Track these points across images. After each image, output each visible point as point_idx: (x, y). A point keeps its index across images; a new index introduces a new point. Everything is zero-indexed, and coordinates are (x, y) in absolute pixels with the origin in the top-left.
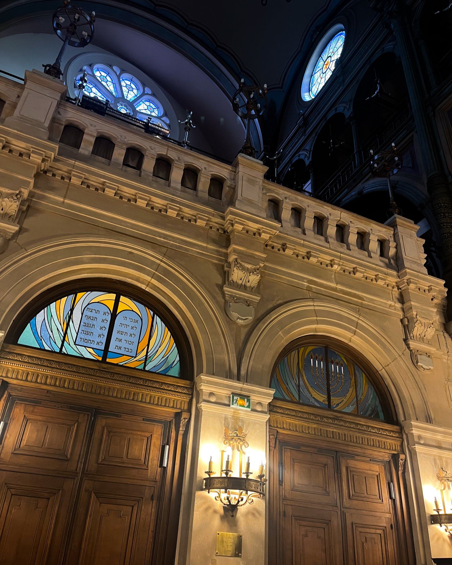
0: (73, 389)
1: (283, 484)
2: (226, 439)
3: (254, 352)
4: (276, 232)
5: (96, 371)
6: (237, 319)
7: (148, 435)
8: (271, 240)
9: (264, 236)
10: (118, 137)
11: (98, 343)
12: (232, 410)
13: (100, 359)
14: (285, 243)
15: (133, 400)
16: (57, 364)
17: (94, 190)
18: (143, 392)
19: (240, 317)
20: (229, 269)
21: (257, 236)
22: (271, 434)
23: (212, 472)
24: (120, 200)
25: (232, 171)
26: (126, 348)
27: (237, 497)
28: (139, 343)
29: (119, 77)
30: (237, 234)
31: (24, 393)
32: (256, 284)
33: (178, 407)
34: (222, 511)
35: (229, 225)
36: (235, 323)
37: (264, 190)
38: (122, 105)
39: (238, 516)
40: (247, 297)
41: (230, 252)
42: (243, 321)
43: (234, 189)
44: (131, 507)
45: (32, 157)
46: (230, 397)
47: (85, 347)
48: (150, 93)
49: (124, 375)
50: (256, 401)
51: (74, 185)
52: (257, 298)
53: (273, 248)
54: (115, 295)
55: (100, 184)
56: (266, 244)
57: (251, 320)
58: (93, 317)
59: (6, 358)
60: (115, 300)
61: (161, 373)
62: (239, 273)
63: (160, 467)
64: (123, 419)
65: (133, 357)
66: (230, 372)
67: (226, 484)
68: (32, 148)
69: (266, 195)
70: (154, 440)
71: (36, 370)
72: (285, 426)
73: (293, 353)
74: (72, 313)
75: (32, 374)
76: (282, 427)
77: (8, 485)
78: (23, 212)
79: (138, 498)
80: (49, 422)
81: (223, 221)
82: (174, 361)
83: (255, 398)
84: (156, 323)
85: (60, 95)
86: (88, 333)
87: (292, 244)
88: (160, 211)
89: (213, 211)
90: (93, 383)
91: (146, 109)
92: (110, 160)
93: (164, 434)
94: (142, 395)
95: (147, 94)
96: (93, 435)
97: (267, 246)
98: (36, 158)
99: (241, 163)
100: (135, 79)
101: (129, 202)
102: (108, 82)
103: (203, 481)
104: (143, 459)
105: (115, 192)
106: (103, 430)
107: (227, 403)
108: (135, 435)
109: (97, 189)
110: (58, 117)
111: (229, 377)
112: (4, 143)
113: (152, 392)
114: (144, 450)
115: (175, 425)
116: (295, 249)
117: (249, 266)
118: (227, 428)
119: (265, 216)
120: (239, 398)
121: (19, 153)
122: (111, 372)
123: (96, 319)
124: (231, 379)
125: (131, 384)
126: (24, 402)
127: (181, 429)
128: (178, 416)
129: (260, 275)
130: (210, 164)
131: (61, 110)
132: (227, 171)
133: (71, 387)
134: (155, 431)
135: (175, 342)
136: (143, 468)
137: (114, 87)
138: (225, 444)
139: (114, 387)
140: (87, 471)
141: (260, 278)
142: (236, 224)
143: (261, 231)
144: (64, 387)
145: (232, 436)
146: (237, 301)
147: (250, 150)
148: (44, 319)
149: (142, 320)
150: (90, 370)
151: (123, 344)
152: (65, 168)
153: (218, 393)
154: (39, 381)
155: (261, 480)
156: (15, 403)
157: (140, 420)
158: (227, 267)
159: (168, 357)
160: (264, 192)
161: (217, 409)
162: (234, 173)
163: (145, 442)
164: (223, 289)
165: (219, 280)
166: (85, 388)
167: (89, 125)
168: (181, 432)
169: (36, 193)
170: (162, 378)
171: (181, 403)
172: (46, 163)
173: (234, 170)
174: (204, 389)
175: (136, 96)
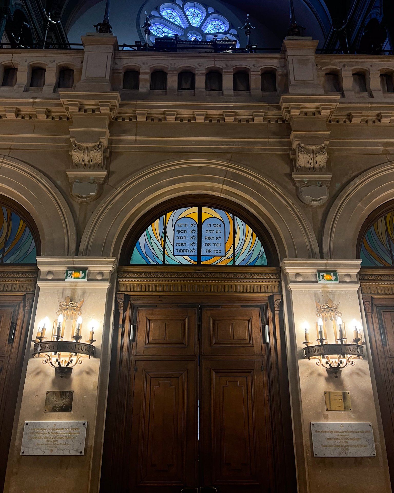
0: (178, 291)
1: (387, 345)
2: (319, 312)
3: (334, 229)
4: (337, 105)
5: (193, 273)
6: (311, 201)
7: (248, 318)
8: (333, 114)
9: (324, 113)
10: (168, 66)
11: (191, 251)
12: (321, 286)
13: (196, 263)
14: (349, 113)
15: (228, 291)
16: (161, 274)
17: (158, 121)
18: (236, 284)
19: (313, 199)
20: (295, 156)
21: (317, 115)
22: (366, 301)
23: (308, 342)
24: (182, 122)
25: (282, 58)
26: (215, 250)
27: (337, 360)
28: (225, 244)
29: (182, 8)
30: (296, 119)
31: (143, 301)
32: (325, 163)
33: (270, 291)
34: (326, 374)
35: (286, 114)
36: (309, 206)
37: (318, 65)
38: (191, 34)
39: (343, 377)
40: (318, 178)
41: (292, 139)
42: (317, 202)
43: (286, 76)
44: (246, 378)
45: (102, 110)
46: (316, 274)
47: (182, 256)
48: (213, 11)
49: (217, 273)
50: (343, 274)
51: (141, 123)
52: (328, 177)
53: (338, 122)
54: (197, 207)
55: (161, 114)
56: (329, 120)
57: (326, 199)
58: (183, 230)
59: (123, 277)
60: (198, 212)
61: (250, 265)
62: (305, 157)
63: (263, 344)
64: (224, 308)
65: (222, 256)
66: (312, 251)
67: (323, 351)
68: (100, 102)
69: (322, 69)
70: (254, 322)
71: (146, 282)
72: (379, 292)
73: (379, 221)
74: (165, 231)
75: (144, 285)
76: (376, 293)
77: (146, 371)
78: (107, 158)
79: (250, 370)
80: (166, 320)
81: (280, 111)
82: (260, 253)
83: (341, 271)
84: (237, 223)
85: (112, 47)
86: (182, 244)
87: (358, 112)
88: (218, 121)
89: (267, 104)
90: (193, 284)
91: (213, 29)
92: (166, 89)
93: (262, 316)
94: (236, 286)
95: (212, 13)
96: (202, 325)
97: (330, 121)
98: (105, 110)
99: (289, 47)
100: (197, 4)
101: (189, 122)
102: (175, 17)
103: (303, 351)
104: (247, 338)
105: (174, 117)
106: (210, 319)
107: (314, 280)
108: (236, 320)
109: (160, 120)
110: (116, 67)
111: (312, 257)
112: (79, 106)
113: (244, 283)
114: (247, 331)
115: (270, 307)
116: (363, 116)
117: (314, 148)
118: (318, 302)
119: (323, 92)
120: (325, 274)
121: (92, 111)
122: (205, 272)
123: (185, 231)
124: (314, 258)
125: (224, 279)
126: (144, 308)
127: (276, 309)
128: (271, 298)
129: (327, 154)
130: (258, 60)
131: (117, 61)
132: (276, 60)
133: (176, 290)
134: (253, 315)
135: (257, 236)
136: (250, 346)
137: (181, 20)
138: (318, 317)
139: (210, 284)
140: (203, 354)
141: (328, 156)
142: (292, 110)
143: (320, 109)
144: (170, 291)
145: (323, 309)
146: (308, 185)
147: (297, 30)
148: (146, 240)
149: (224, 223)
150: (188, 274)
151: (212, 247)
152: (130, 110)
153: (304, 273)
154: (150, 290)
155: (357, 344)
156: (138, 309)
157: (239, 307)
158: (292, 155)
159: (253, 250)
160: (319, 67)
161: (306, 287)
162: (283, 60)
163: (246, 325)
164: (292, 176)
165: (287, 169)
166: (187, 289)
167: (142, 65)
168: (277, 312)
169: (114, 139)
170: (251, 270)
171: (272, 287)
172: (114, 111)
173: (283, 57)
174: (290, 272)
175: (202, 19)
